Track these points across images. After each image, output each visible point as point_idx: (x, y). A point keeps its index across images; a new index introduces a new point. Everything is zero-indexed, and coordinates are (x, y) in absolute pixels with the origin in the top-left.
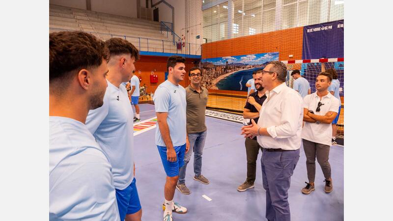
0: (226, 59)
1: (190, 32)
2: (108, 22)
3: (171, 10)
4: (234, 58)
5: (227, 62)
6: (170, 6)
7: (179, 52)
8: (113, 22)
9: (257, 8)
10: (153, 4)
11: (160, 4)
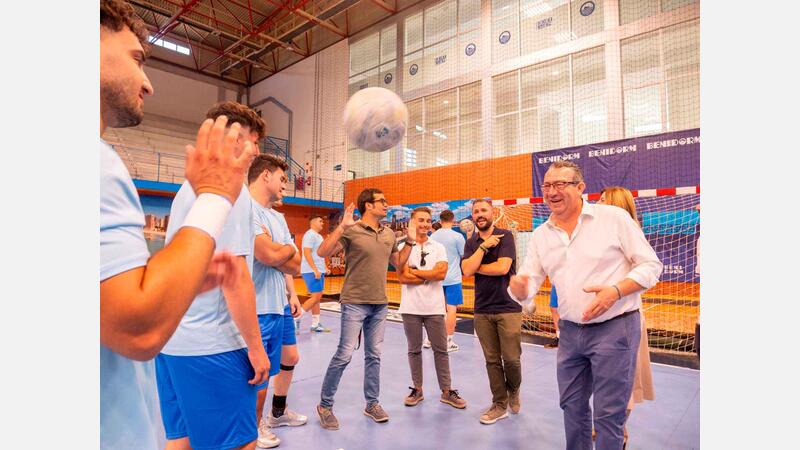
0: (393, 211)
1: (323, 158)
2: (157, 130)
3: (286, 116)
4: (407, 209)
5: (394, 216)
6: (285, 108)
7: (300, 195)
8: (165, 131)
9: (447, 120)
10: (251, 103)
11: (266, 104)
